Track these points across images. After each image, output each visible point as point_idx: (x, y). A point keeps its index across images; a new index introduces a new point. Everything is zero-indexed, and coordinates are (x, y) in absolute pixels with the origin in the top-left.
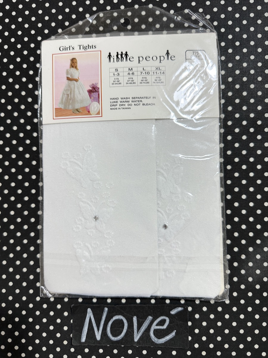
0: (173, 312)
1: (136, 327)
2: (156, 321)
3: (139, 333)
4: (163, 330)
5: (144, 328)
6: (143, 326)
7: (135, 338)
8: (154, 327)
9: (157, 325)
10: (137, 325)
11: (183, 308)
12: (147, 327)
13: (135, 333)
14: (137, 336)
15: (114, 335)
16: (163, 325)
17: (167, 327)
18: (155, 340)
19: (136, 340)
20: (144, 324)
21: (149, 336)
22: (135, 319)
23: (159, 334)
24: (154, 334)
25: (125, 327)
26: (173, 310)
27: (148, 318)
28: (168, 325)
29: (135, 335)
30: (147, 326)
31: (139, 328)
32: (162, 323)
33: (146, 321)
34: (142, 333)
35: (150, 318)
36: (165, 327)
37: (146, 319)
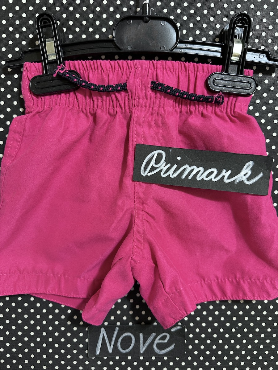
0: (173, 330)
1: (142, 341)
2: (159, 337)
3: (144, 346)
4: (164, 343)
5: (149, 342)
6: (148, 341)
7: (141, 350)
8: (157, 341)
9: (159, 340)
10: (142, 340)
11: (181, 327)
12: (151, 342)
13: (141, 346)
14: (143, 349)
15: (123, 349)
16: (164, 340)
17: (167, 341)
18: (157, 351)
19: (142, 352)
20: (148, 339)
21: (153, 348)
22: (141, 335)
23: (161, 347)
24: (157, 347)
25: (133, 342)
26: (173, 328)
27: (152, 335)
28: (169, 340)
29: (141, 348)
30: (151, 340)
31: (144, 342)
32: (164, 338)
33: (150, 337)
34: (147, 346)
35: (154, 334)
36: (166, 341)
37: (150, 335)
